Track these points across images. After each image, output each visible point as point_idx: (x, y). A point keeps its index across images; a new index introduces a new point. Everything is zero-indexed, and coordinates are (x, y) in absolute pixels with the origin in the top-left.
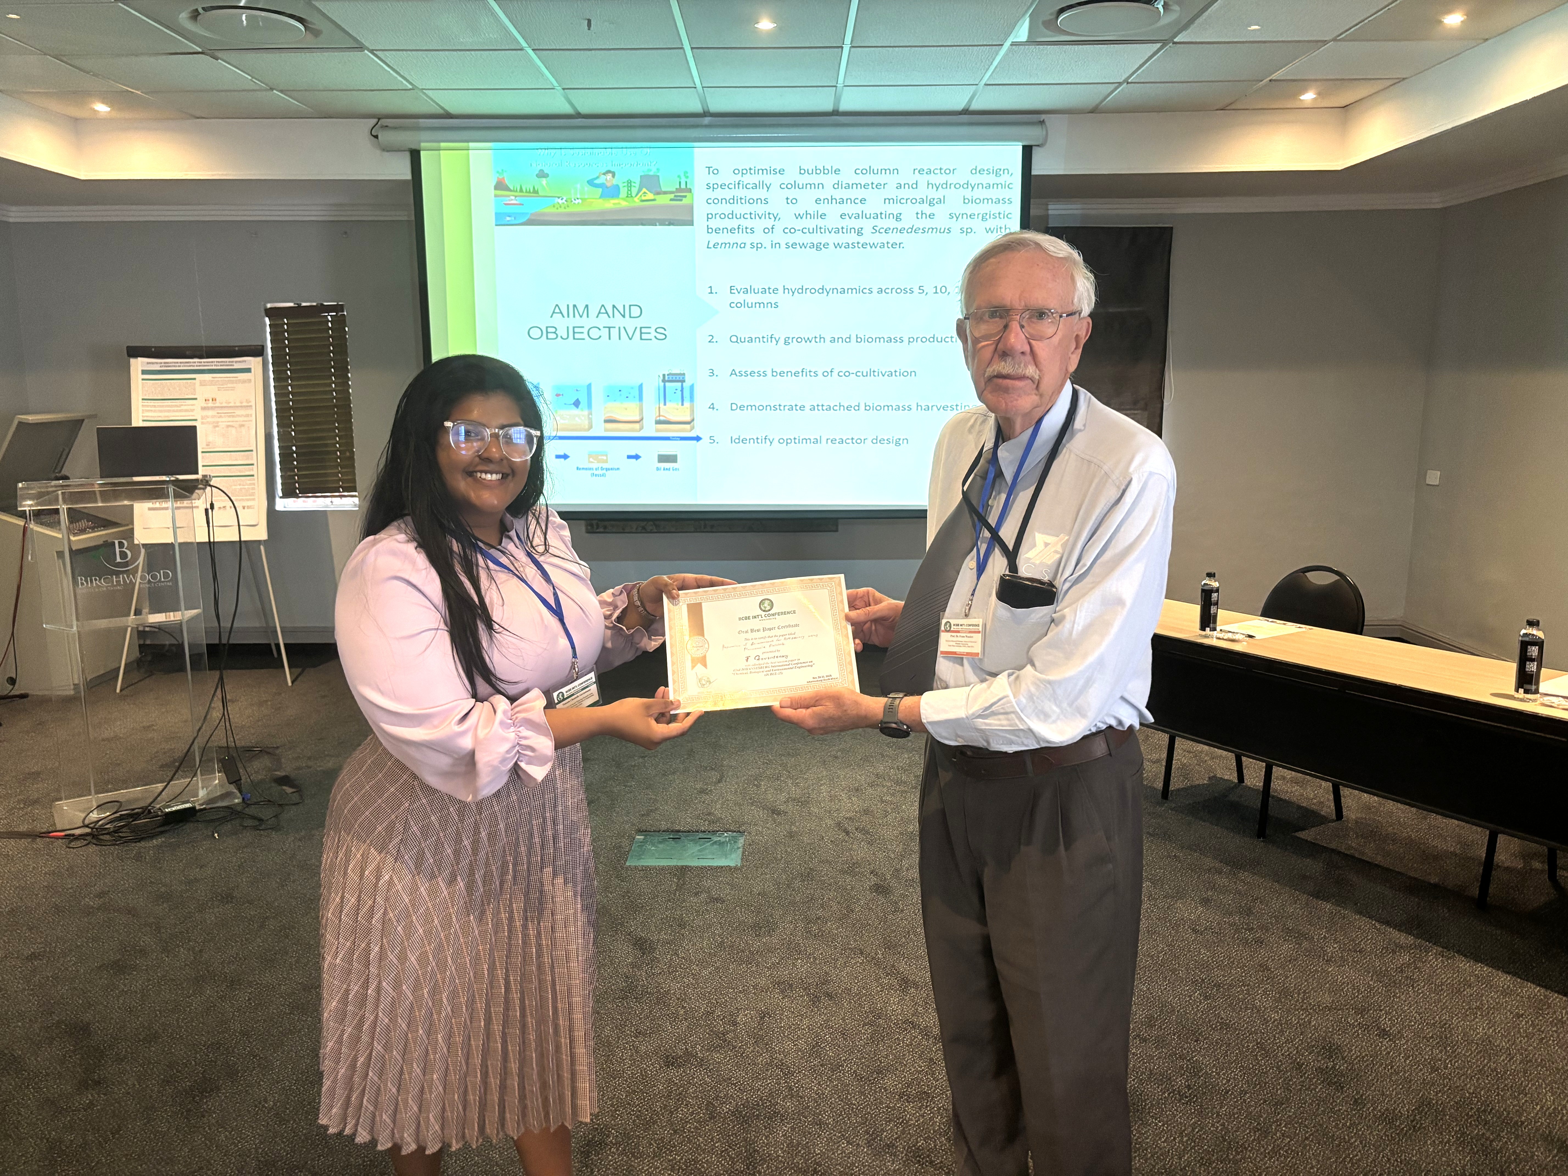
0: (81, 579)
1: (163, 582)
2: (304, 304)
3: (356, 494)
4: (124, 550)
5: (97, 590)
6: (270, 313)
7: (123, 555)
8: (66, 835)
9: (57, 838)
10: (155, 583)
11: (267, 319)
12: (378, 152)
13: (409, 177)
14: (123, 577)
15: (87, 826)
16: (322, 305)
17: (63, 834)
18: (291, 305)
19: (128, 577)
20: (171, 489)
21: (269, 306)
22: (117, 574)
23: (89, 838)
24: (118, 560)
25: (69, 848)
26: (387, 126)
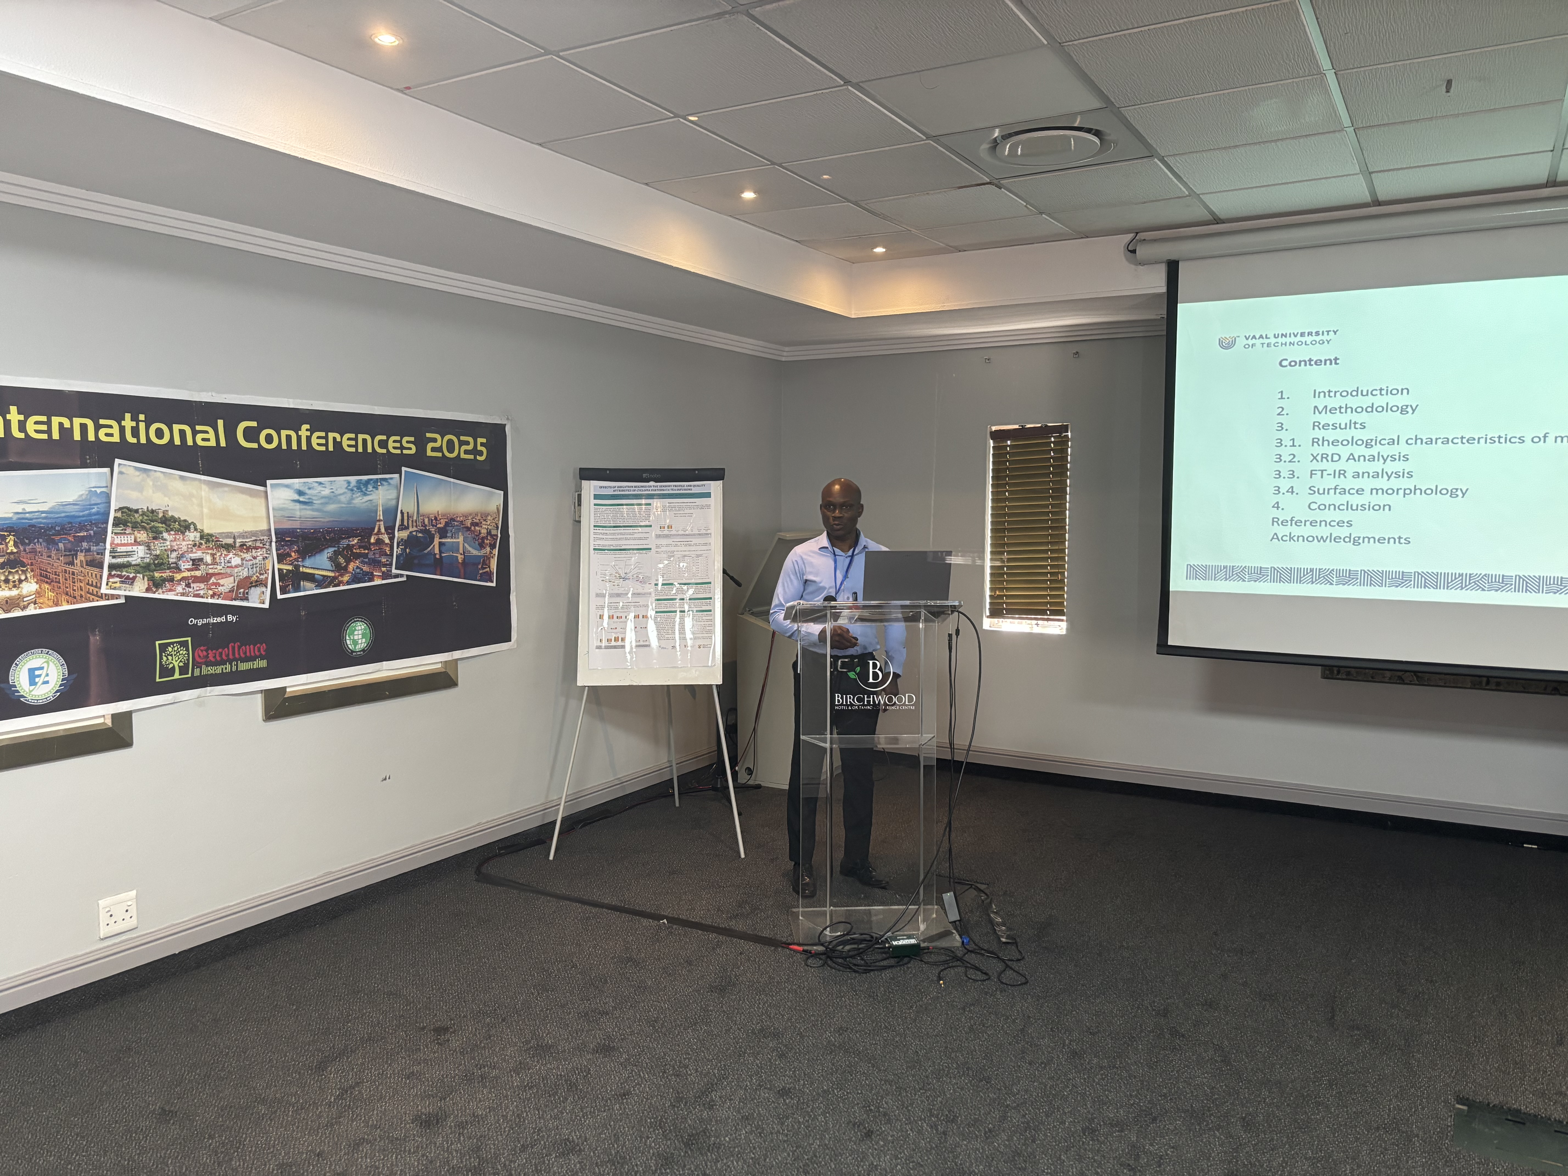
0: (838, 697)
1: (907, 705)
2: (1028, 426)
3: (1064, 618)
4: (877, 670)
5: (850, 708)
6: (995, 435)
7: (876, 676)
8: (803, 951)
9: (795, 951)
10: (899, 706)
11: (991, 441)
12: (1133, 266)
13: (1163, 289)
14: (873, 697)
15: (822, 945)
16: (1046, 426)
17: (801, 948)
18: (1016, 427)
19: (877, 698)
20: (923, 612)
21: (994, 428)
22: (869, 694)
23: (823, 957)
24: (871, 680)
25: (808, 966)
26: (1144, 240)
